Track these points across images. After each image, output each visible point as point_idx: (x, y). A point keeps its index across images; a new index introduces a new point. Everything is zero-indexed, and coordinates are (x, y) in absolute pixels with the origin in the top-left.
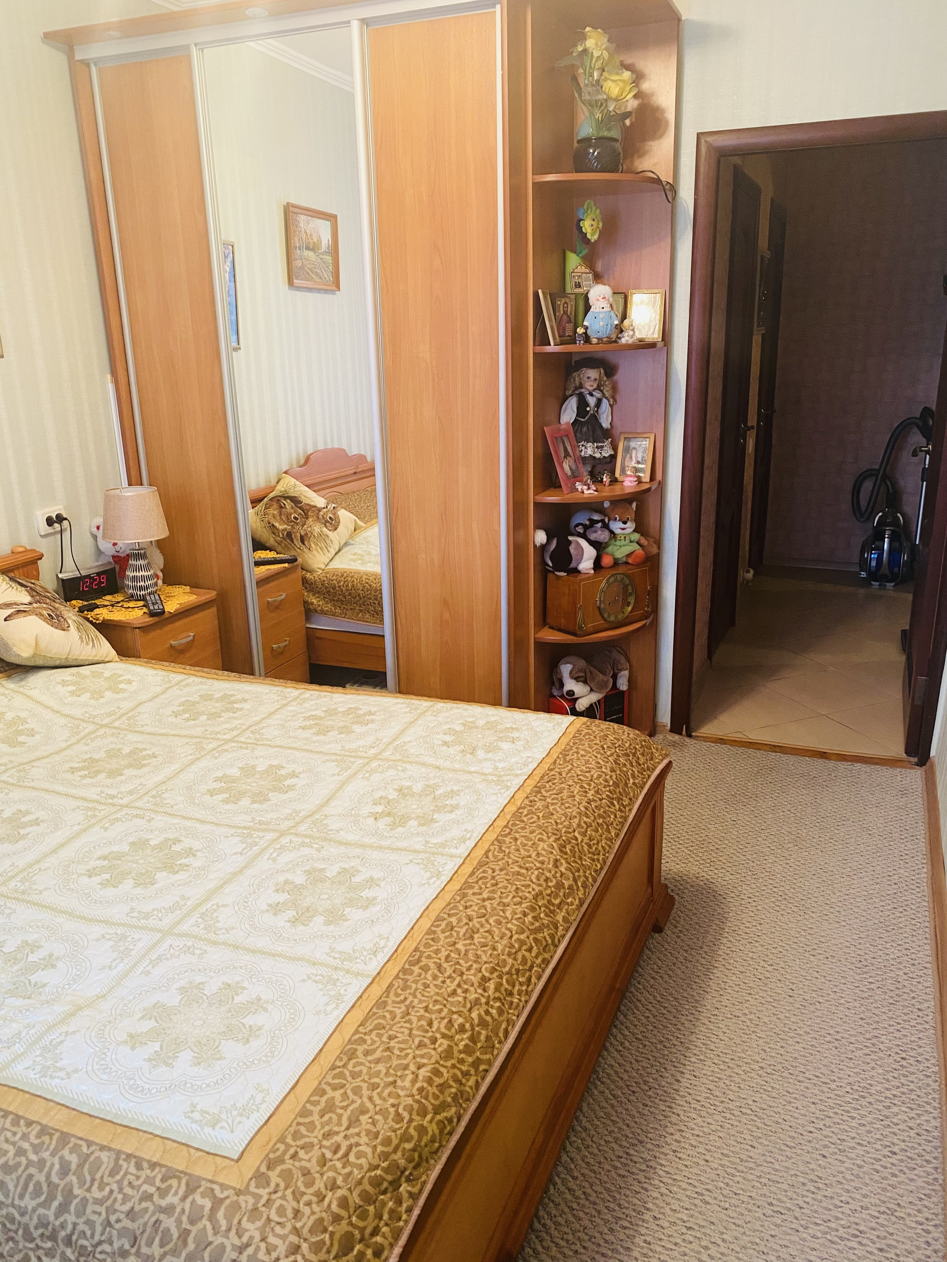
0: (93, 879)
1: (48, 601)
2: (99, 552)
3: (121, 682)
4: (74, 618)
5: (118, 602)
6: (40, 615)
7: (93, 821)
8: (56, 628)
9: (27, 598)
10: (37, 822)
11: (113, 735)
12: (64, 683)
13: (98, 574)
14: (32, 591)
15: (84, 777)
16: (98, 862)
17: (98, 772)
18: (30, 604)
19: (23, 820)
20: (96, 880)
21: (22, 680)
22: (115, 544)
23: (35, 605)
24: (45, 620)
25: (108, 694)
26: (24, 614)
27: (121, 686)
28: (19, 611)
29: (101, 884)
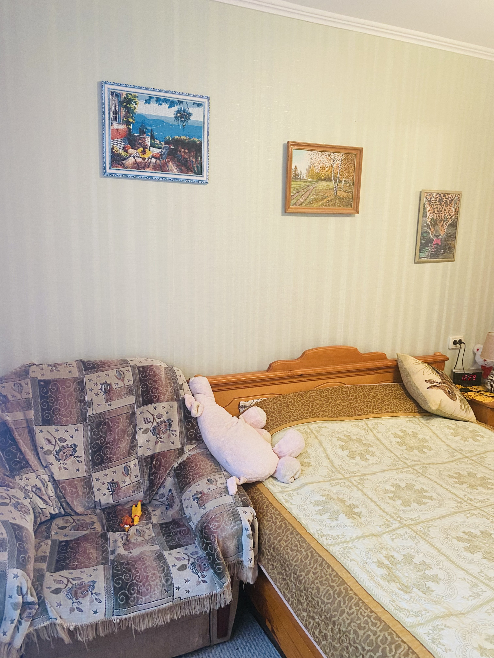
0: (460, 543)
1: (449, 383)
2: (475, 362)
3: (478, 436)
4: (460, 395)
5: (481, 391)
6: (444, 390)
7: (461, 510)
8: (450, 398)
9: (439, 380)
10: (431, 498)
11: (472, 464)
12: (448, 427)
13: (473, 374)
14: (442, 377)
15: (456, 482)
16: (462, 534)
17: (463, 483)
18: (441, 383)
19: (424, 494)
20: (461, 544)
21: (428, 420)
22: (485, 360)
23: (443, 384)
24: (446, 393)
25: (470, 440)
26: (437, 388)
27: (478, 438)
28: (435, 386)
29: (464, 548)
